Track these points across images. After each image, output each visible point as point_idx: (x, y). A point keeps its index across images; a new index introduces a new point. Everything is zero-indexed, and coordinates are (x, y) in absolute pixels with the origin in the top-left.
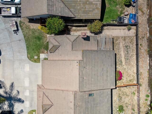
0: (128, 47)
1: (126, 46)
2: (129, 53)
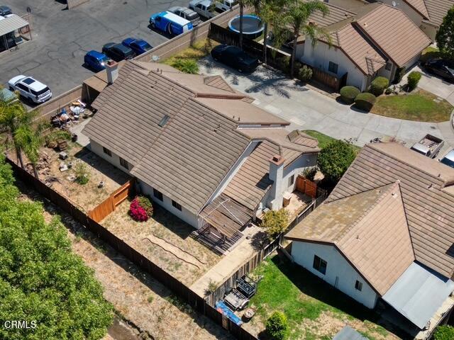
0: (172, 267)
1: (180, 265)
2: (159, 260)
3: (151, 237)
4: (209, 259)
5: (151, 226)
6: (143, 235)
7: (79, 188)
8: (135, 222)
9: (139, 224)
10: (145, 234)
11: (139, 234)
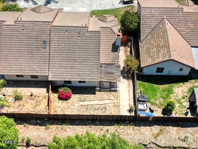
0: (104, 110)
1: (106, 107)
2: (95, 111)
3: (81, 103)
4: (114, 96)
5: (75, 98)
6: (76, 105)
7: (21, 102)
8: (67, 101)
9: (69, 101)
10: (77, 104)
11: (74, 105)
